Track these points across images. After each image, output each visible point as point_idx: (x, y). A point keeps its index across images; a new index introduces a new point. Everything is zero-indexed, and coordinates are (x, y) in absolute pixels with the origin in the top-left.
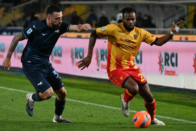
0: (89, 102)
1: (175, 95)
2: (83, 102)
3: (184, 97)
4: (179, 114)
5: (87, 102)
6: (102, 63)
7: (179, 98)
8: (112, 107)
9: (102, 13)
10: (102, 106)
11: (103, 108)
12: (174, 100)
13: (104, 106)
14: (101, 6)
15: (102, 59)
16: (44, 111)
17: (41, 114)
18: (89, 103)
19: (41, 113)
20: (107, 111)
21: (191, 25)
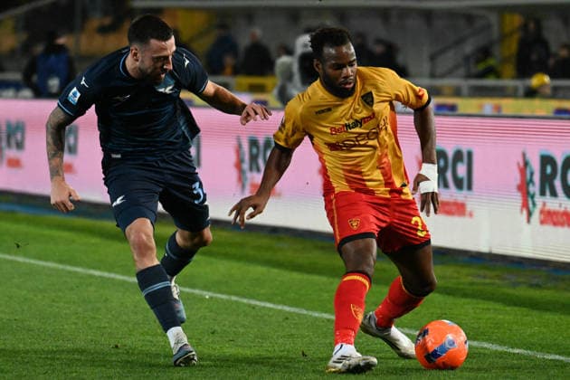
0: (215, 292)
1: (465, 271)
2: (197, 292)
3: (491, 278)
4: (476, 326)
5: (209, 290)
6: (253, 178)
7: (475, 280)
8: (280, 307)
9: (253, 36)
10: (253, 302)
11: (254, 308)
12: (461, 286)
13: (258, 303)
14: (249, 15)
15: (254, 167)
16: (84, 318)
17: (73, 326)
18: (215, 295)
19: (75, 324)
20: (266, 317)
21: (509, 69)
